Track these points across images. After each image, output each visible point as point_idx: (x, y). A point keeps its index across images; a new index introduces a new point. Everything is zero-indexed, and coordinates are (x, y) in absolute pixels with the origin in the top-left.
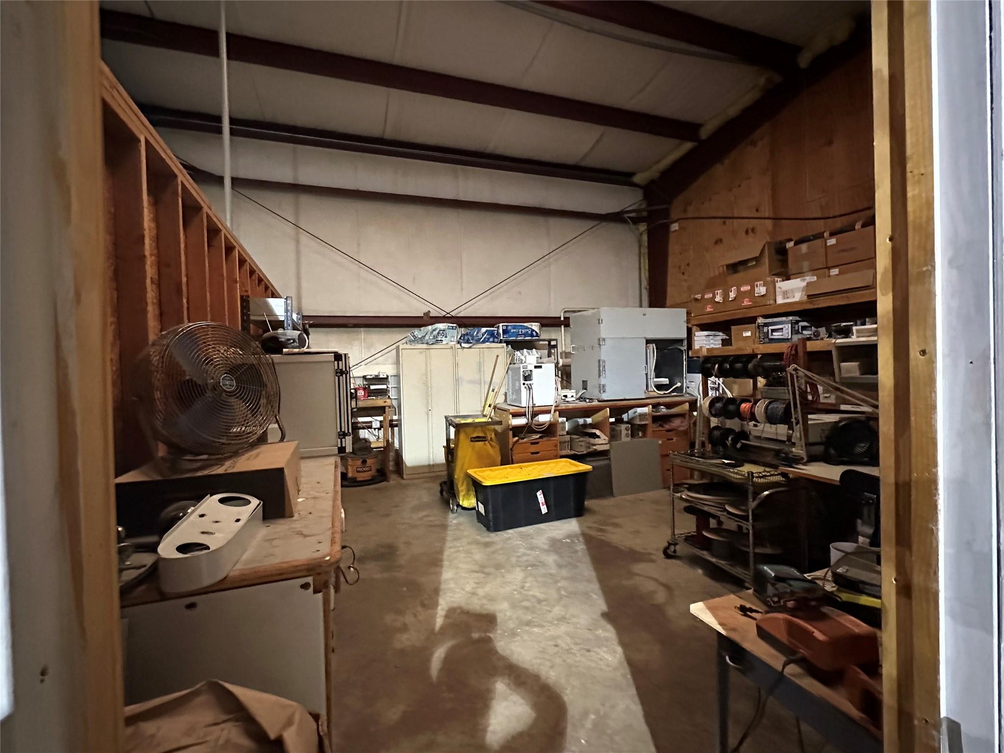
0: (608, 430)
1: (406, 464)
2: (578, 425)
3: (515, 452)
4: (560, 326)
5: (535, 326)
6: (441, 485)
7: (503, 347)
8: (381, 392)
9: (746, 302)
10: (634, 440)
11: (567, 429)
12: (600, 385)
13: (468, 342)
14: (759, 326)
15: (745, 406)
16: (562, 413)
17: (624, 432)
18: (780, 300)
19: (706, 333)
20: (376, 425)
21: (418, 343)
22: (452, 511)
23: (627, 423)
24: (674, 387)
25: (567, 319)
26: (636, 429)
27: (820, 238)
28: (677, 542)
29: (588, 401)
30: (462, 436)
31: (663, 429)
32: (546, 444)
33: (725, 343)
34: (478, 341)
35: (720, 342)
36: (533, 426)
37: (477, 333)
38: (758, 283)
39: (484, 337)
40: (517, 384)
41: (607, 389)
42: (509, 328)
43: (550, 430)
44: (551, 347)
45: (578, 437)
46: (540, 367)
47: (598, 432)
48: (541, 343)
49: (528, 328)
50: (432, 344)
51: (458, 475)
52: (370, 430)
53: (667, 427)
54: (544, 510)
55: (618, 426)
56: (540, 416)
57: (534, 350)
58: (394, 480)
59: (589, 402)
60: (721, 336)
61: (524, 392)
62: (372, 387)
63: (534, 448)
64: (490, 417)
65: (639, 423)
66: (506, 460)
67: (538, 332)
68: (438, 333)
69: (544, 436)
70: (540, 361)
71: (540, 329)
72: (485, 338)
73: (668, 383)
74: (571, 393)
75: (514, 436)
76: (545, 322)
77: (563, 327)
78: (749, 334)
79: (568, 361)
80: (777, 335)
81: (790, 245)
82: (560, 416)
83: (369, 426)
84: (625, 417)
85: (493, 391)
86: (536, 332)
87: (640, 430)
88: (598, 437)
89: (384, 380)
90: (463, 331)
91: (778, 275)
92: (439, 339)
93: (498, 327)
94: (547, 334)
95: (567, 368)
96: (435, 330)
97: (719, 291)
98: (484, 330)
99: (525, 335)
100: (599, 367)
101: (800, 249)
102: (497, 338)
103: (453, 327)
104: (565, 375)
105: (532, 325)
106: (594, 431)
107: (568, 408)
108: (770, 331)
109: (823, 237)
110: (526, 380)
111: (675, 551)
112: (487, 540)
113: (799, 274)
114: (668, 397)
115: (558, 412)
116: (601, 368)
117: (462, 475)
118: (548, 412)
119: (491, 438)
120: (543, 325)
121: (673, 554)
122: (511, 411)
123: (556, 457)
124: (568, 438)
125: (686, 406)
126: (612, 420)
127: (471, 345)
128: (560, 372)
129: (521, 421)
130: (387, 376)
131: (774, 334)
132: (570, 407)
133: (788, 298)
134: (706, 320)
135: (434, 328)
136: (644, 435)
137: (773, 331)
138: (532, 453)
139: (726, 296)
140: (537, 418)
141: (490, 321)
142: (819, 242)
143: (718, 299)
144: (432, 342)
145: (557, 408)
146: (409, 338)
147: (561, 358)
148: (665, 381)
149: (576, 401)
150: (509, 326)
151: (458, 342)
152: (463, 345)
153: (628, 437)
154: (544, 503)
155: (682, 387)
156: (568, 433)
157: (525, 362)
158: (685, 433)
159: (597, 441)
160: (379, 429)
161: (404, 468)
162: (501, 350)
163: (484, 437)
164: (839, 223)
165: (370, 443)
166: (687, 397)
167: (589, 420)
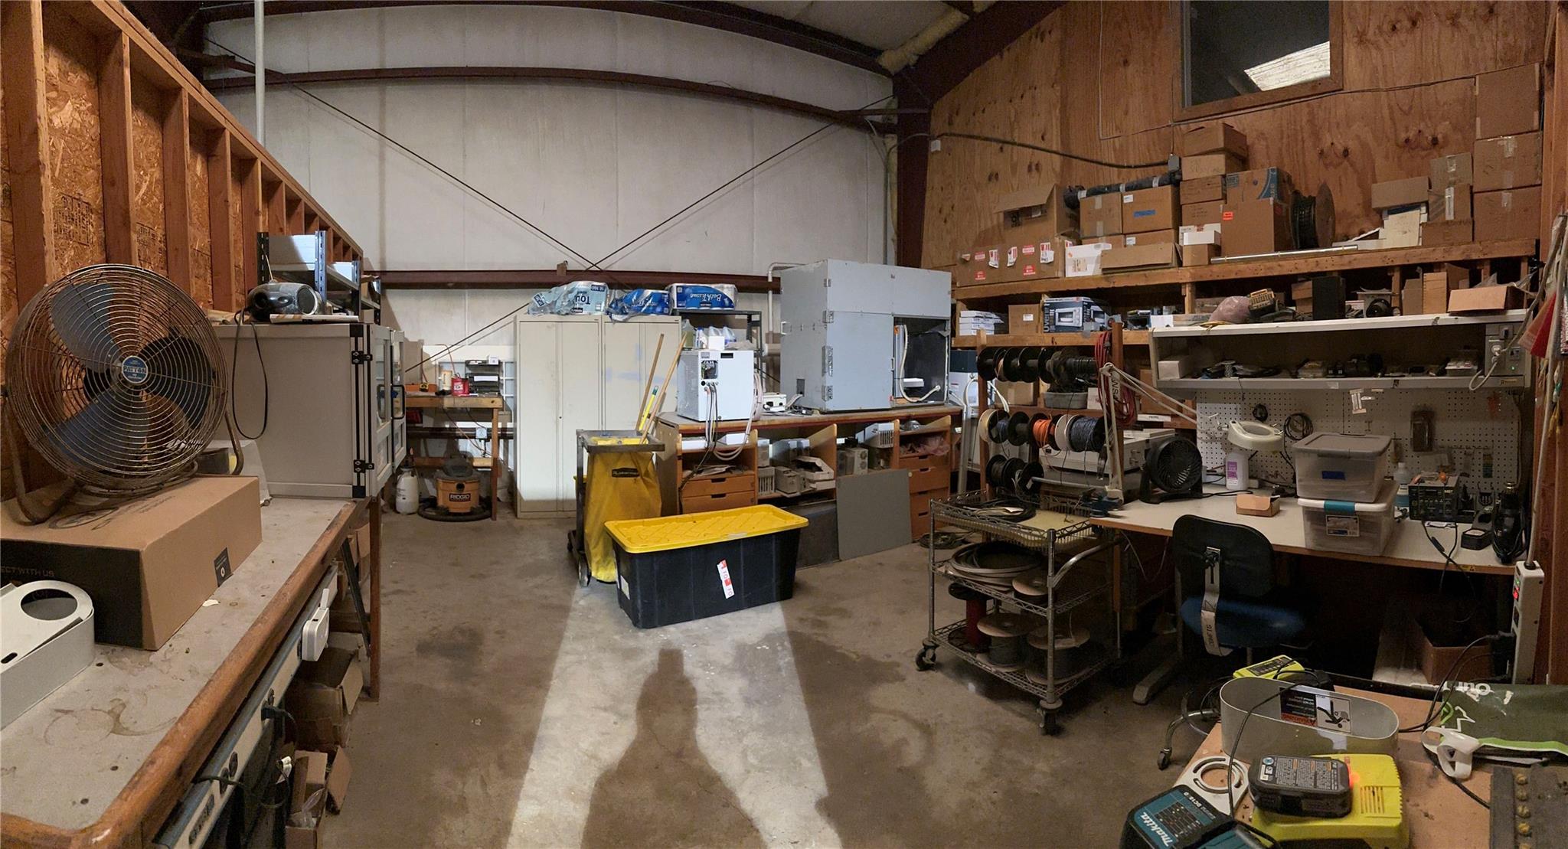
0: (834, 455)
1: (521, 498)
2: (789, 450)
3: (685, 493)
4: (767, 293)
5: (728, 290)
6: (569, 535)
7: (676, 322)
8: (490, 387)
9: (1029, 272)
10: (874, 472)
11: (771, 455)
12: (824, 387)
13: (622, 312)
14: (1043, 307)
15: (1040, 426)
16: (765, 431)
17: (858, 461)
18: (1070, 273)
19: (975, 313)
20: (482, 434)
21: (545, 312)
22: (581, 582)
23: (863, 446)
24: (931, 392)
25: (777, 280)
26: (878, 455)
27: (1114, 191)
28: (937, 643)
29: (804, 412)
30: (599, 466)
31: (914, 454)
32: (738, 481)
33: (1001, 329)
34: (638, 311)
35: (993, 328)
36: (716, 453)
37: (638, 297)
38: (1045, 244)
39: (648, 304)
40: (693, 384)
41: (834, 392)
42: (687, 290)
43: (743, 459)
44: (752, 323)
45: (786, 469)
46: (731, 355)
47: (818, 462)
48: (737, 317)
49: (717, 292)
50: (567, 314)
51: (591, 529)
52: (473, 440)
53: (921, 451)
54: (729, 591)
55: (849, 451)
56: (728, 436)
57: (725, 328)
58: (503, 517)
59: (806, 414)
60: (994, 319)
61: (703, 394)
62: (477, 379)
63: (718, 488)
64: (647, 437)
65: (881, 447)
66: (672, 507)
67: (732, 299)
68: (576, 297)
69: (734, 469)
70: (732, 344)
71: (735, 295)
72: (649, 306)
73: (922, 385)
74: (780, 401)
75: (685, 468)
76: (743, 283)
77: (770, 292)
78: (1030, 318)
79: (777, 346)
80: (1065, 321)
81: (1082, 194)
82: (760, 436)
83: (471, 435)
84: (860, 437)
85: (655, 393)
86: (729, 299)
87: (882, 458)
88: (819, 469)
89: (496, 369)
90: (617, 294)
91: (1068, 235)
92: (578, 306)
93: (670, 290)
94: (746, 304)
95: (775, 358)
96: (570, 292)
97: (994, 251)
98: (648, 292)
99: (712, 303)
100: (824, 359)
101: (1094, 203)
102: (667, 306)
103: (599, 286)
104: (770, 371)
105: (723, 288)
106: (812, 460)
107: (772, 423)
108: (1057, 315)
109: (1119, 190)
110: (706, 377)
111: (933, 658)
112: (632, 643)
113: (1093, 238)
114: (922, 406)
115: (756, 431)
116: (826, 361)
117: (597, 529)
118: (741, 429)
119: (647, 471)
120: (740, 289)
121: (931, 662)
122: (682, 427)
123: (752, 503)
124: (772, 471)
125: (948, 420)
126: (841, 441)
127: (626, 317)
128: (764, 364)
129: (697, 444)
130: (499, 362)
131: (1062, 319)
132: (777, 422)
133: (1079, 270)
134: (976, 293)
135: (569, 289)
136: (888, 464)
137: (1061, 315)
138: (714, 496)
139: (1003, 260)
140: (723, 438)
141: (659, 280)
142: (1115, 196)
143: (993, 262)
144: (565, 312)
145: (755, 424)
146: (531, 306)
147: (767, 342)
148: (918, 382)
149: (786, 413)
150: (687, 287)
151: (608, 313)
152: (615, 317)
153: (863, 468)
154: (729, 581)
155: (941, 392)
156: (773, 463)
157: (707, 348)
158: (946, 460)
159: (817, 475)
160: (486, 440)
161: (518, 504)
162: (673, 329)
163: (635, 470)
164: (1136, 176)
165: (472, 459)
166: (949, 408)
167: (806, 443)
